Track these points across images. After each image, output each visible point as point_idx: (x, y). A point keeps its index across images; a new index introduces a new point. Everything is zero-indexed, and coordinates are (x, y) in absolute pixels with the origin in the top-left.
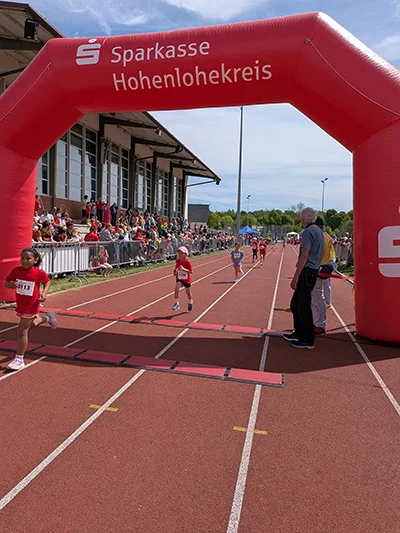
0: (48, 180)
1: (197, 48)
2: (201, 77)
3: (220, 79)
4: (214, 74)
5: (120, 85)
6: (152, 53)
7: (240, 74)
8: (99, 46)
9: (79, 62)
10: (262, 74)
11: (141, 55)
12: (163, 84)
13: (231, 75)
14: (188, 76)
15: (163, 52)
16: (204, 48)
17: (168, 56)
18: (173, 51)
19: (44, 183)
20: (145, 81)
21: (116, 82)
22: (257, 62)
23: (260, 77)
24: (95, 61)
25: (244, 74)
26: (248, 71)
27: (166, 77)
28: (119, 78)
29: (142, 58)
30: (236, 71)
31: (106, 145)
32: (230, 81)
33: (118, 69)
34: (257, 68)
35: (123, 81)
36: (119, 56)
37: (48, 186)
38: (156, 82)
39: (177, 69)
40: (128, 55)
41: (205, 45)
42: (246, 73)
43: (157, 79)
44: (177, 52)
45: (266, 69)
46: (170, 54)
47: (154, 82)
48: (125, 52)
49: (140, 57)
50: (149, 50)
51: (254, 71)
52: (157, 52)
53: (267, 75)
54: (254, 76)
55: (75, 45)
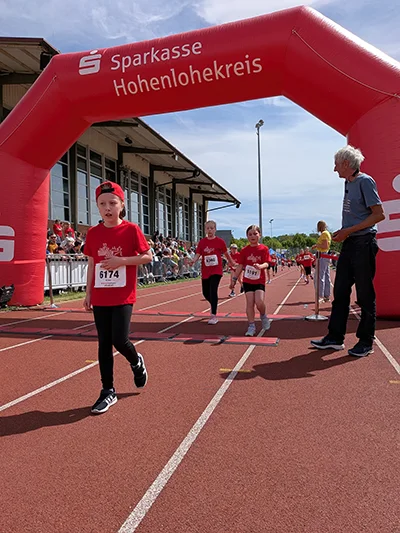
0: (69, 208)
1: (190, 48)
2: (195, 75)
3: (213, 76)
4: (208, 72)
5: (121, 90)
6: (149, 57)
7: (231, 69)
8: (100, 56)
9: (82, 72)
10: (252, 68)
11: (138, 60)
12: (160, 85)
13: (223, 71)
14: (183, 77)
15: (159, 55)
16: (196, 48)
17: (163, 59)
18: (168, 53)
19: (66, 210)
20: (143, 84)
21: (117, 88)
22: (247, 56)
23: (251, 71)
24: (96, 70)
25: (235, 70)
26: (239, 66)
27: (162, 79)
28: (119, 84)
29: (139, 63)
30: (228, 67)
31: (125, 173)
32: (223, 77)
33: (118, 75)
34: (247, 62)
35: (123, 86)
36: (119, 63)
37: (70, 212)
38: (153, 84)
39: (172, 70)
40: (127, 61)
41: (197, 45)
42: (238, 68)
43: (154, 82)
44: (172, 54)
45: (256, 62)
46: (165, 56)
47: (152, 85)
48: (124, 59)
49: (137, 62)
50: (145, 55)
51: (245, 65)
52: (154, 56)
53: (258, 68)
54: (245, 70)
55: (78, 58)
